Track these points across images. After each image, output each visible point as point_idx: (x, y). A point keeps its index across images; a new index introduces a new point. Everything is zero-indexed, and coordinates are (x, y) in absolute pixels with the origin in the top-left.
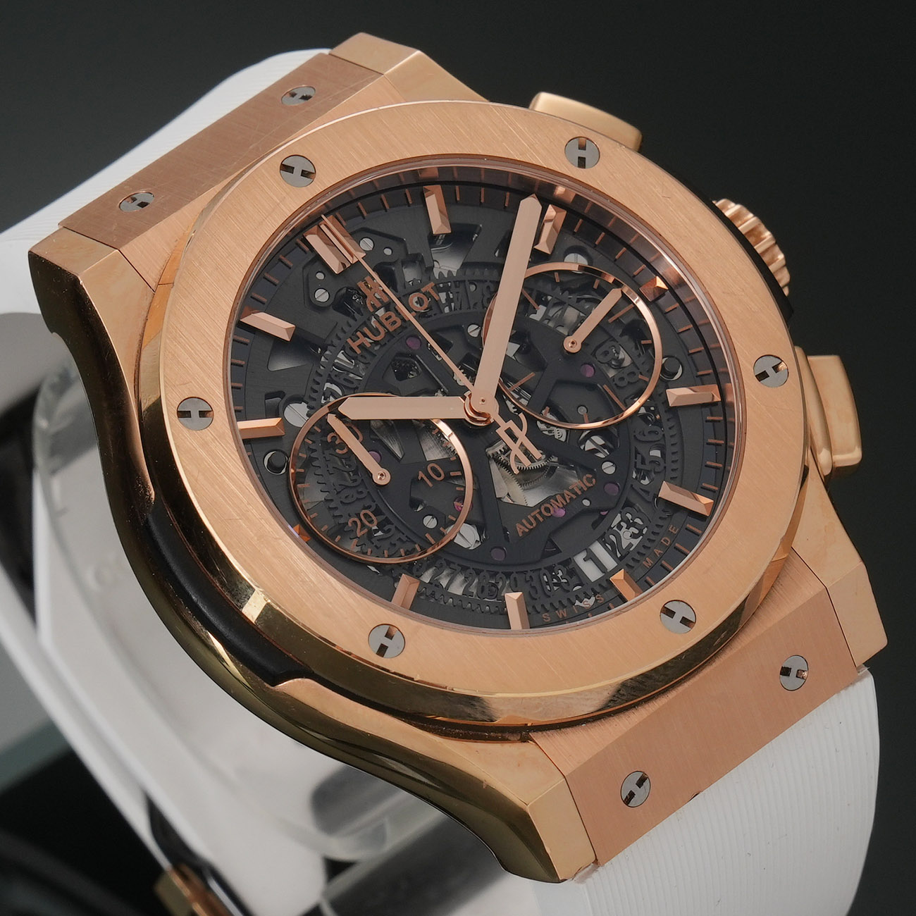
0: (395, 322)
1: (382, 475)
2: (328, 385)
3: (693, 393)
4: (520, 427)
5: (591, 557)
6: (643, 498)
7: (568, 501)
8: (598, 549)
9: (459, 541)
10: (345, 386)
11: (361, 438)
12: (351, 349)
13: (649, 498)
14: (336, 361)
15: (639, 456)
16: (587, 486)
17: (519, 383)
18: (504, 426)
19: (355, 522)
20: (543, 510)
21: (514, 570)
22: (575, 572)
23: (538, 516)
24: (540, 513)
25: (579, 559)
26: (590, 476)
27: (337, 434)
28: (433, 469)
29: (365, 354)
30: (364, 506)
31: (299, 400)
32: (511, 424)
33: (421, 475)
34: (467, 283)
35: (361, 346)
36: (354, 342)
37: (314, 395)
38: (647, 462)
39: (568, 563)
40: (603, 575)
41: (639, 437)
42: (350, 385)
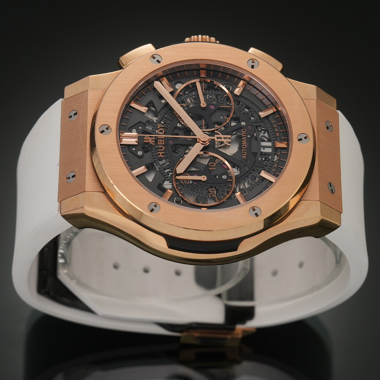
0: (162, 142)
1: (204, 178)
2: (166, 171)
3: (239, 88)
4: (218, 134)
5: (265, 147)
6: (258, 122)
7: (246, 140)
8: (263, 144)
9: (236, 174)
10: (170, 167)
11: (188, 175)
12: (160, 157)
13: (259, 121)
14: (161, 164)
15: (246, 114)
16: (245, 132)
17: (203, 126)
18: (215, 138)
19: (211, 195)
20: (243, 148)
21: (253, 168)
22: (266, 154)
23: (244, 150)
24: (244, 149)
25: (262, 150)
26: (243, 129)
27: (183, 179)
28: (211, 164)
29: (165, 155)
30: (207, 189)
31: (164, 181)
32: (216, 136)
33: (210, 168)
34: (164, 116)
35: (163, 154)
36: (160, 155)
37: (166, 177)
38: (249, 113)
39: (262, 154)
40: (271, 148)
41: (240, 110)
42: (170, 166)
